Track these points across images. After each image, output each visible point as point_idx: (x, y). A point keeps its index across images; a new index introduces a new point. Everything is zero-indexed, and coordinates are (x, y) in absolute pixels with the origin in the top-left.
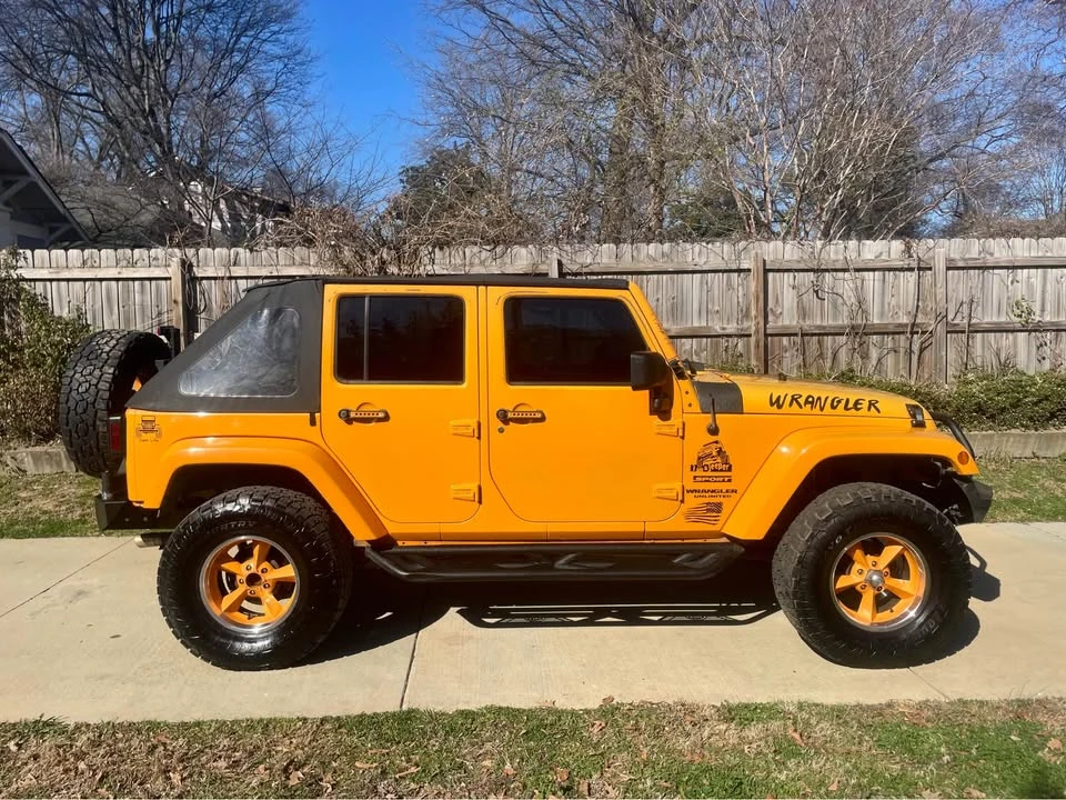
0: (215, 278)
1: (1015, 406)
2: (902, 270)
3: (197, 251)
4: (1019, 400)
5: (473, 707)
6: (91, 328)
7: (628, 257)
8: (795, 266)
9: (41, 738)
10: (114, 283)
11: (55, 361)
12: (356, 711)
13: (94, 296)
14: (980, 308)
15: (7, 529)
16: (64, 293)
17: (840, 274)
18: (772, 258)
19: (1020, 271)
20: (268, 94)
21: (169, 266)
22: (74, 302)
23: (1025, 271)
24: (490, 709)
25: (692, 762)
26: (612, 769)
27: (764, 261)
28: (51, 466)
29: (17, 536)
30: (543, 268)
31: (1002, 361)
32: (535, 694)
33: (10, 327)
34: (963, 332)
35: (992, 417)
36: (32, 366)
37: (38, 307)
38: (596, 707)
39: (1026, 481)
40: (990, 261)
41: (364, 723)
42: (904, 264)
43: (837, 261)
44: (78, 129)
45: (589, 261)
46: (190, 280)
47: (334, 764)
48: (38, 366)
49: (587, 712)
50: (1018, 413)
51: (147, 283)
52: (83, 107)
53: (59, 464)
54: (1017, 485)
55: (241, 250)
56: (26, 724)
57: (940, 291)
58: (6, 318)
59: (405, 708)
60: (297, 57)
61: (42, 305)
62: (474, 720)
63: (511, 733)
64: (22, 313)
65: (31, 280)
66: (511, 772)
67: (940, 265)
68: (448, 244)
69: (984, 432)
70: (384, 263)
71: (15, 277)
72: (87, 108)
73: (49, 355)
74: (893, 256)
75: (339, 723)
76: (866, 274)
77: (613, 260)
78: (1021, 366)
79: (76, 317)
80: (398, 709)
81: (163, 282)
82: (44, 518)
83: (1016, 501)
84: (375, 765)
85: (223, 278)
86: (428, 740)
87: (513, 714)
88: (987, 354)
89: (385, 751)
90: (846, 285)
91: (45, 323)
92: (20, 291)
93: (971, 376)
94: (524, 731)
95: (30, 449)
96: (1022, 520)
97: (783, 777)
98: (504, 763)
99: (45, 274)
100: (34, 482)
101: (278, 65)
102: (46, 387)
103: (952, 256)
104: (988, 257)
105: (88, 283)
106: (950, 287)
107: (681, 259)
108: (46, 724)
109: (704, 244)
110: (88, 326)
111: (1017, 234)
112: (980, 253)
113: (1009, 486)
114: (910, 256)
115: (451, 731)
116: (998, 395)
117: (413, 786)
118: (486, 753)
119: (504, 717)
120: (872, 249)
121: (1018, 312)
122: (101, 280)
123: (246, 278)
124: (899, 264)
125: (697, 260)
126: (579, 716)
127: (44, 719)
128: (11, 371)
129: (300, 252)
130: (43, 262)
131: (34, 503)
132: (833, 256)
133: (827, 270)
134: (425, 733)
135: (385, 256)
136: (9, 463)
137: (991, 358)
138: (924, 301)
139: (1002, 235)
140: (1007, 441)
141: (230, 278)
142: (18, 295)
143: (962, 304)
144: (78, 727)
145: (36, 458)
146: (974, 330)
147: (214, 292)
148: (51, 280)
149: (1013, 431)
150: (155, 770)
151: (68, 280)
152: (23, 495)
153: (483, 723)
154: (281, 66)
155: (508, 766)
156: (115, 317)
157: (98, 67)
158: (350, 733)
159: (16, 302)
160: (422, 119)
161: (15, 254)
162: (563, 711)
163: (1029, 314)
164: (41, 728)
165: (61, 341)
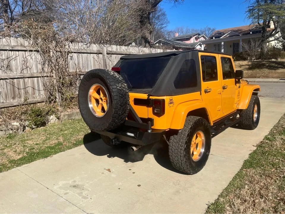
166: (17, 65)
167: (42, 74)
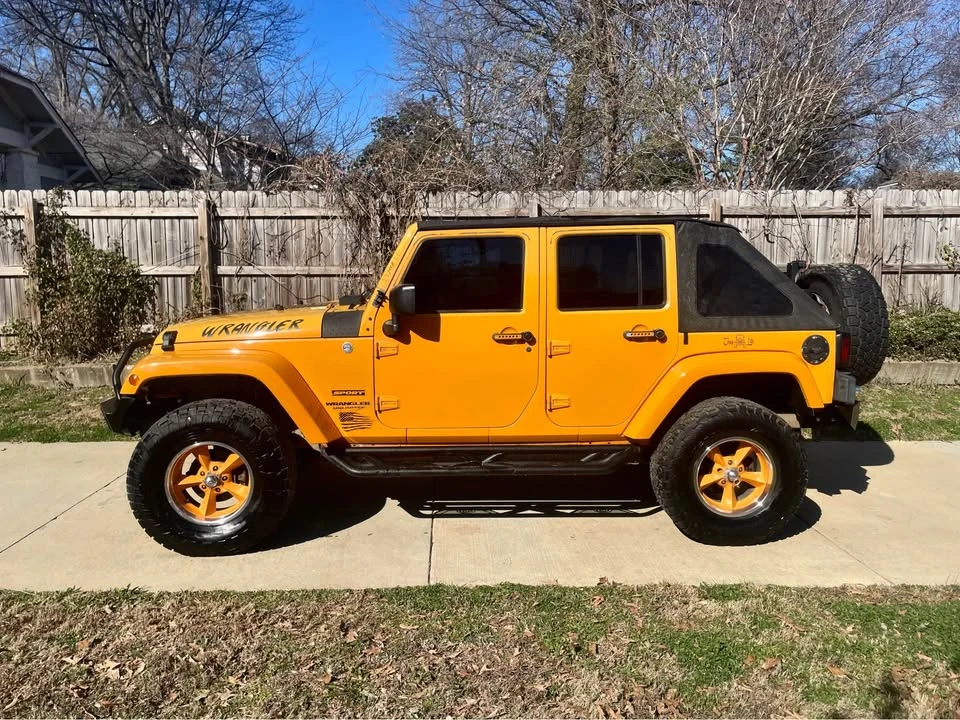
0: (236, 218)
1: (940, 339)
2: (845, 217)
3: (220, 193)
4: (945, 334)
5: (490, 584)
6: (128, 260)
7: (599, 203)
8: (749, 213)
9: (132, 603)
10: (147, 221)
11: (97, 289)
12: (393, 585)
13: (130, 233)
14: (912, 252)
15: (63, 433)
16: (104, 229)
17: (789, 220)
18: (728, 205)
19: (948, 219)
20: (257, 49)
21: (196, 206)
22: (112, 237)
23: (954, 219)
24: (505, 585)
25: (681, 630)
26: (614, 634)
27: (722, 207)
28: (95, 379)
29: (72, 439)
30: (524, 212)
31: (930, 299)
32: (540, 575)
33: (57, 258)
34: (896, 273)
35: (921, 348)
36: (76, 293)
37: (81, 242)
38: (595, 585)
39: (949, 404)
40: (923, 210)
41: (400, 594)
42: (846, 211)
43: (786, 208)
44: (83, 81)
45: (565, 206)
46: (214, 219)
47: (382, 626)
48: (82, 293)
49: (587, 589)
50: (943, 345)
51: (176, 221)
52: (88, 60)
53: (101, 378)
54: (941, 408)
55: (259, 193)
56: (117, 592)
57: (877, 237)
58: (53, 251)
59: (432, 583)
60: (282, 15)
61: (84, 239)
62: (492, 594)
63: (525, 604)
64: (67, 246)
65: (74, 217)
66: (530, 634)
67: (879, 213)
68: (440, 189)
69: (913, 362)
70: (384, 206)
71: (61, 214)
72: (90, 60)
73: (92, 283)
74: (836, 205)
75: (380, 594)
76: (812, 219)
77: (587, 206)
78: (947, 303)
79: (114, 251)
80: (426, 584)
81: (191, 221)
82: (93, 424)
83: (941, 423)
84: (416, 627)
85: (243, 218)
86: (457, 608)
87: (525, 590)
88: (917, 293)
89: (422, 616)
90: (792, 230)
91: (88, 256)
92: (65, 227)
93: (902, 312)
94: (535, 603)
95: (76, 365)
96: (946, 439)
97: (760, 643)
98: (524, 629)
99: (86, 212)
100: (81, 394)
101: (265, 23)
102: (89, 311)
103: (889, 205)
104: (921, 206)
105: (124, 221)
106: (886, 233)
107: (647, 205)
108: (134, 592)
109: (668, 192)
110: (125, 258)
111: (946, 186)
112: (914, 202)
113: (933, 409)
114: (852, 205)
115: (474, 602)
116: (927, 329)
117: (450, 644)
118: (507, 620)
119: (517, 592)
120: (817, 198)
121: (946, 256)
122: (136, 218)
123: (264, 218)
124: (842, 212)
125: (661, 205)
126: (580, 592)
127: (131, 588)
128: (58, 297)
129: (310, 196)
130: (85, 202)
131: (84, 411)
132: (782, 204)
133: (777, 217)
134: (453, 603)
135: (385, 199)
136: (58, 377)
137: (920, 297)
138: (863, 245)
139: (933, 187)
140: (933, 370)
141: (249, 218)
142: (64, 230)
143: (896, 248)
144: (161, 595)
145: (82, 373)
146: (906, 271)
147: (235, 229)
148: (92, 218)
149: (938, 361)
150: (235, 628)
151: (107, 218)
152: (74, 404)
153: (500, 596)
154: (268, 23)
155: (527, 630)
156: (149, 251)
157: (104, 24)
158: (390, 601)
159: (61, 237)
160: (396, 75)
161: (60, 194)
162: (566, 588)
163: (955, 257)
164: (131, 595)
165: (101, 272)
166: (299, 248)
167: (349, 269)
